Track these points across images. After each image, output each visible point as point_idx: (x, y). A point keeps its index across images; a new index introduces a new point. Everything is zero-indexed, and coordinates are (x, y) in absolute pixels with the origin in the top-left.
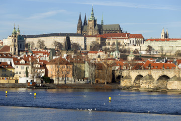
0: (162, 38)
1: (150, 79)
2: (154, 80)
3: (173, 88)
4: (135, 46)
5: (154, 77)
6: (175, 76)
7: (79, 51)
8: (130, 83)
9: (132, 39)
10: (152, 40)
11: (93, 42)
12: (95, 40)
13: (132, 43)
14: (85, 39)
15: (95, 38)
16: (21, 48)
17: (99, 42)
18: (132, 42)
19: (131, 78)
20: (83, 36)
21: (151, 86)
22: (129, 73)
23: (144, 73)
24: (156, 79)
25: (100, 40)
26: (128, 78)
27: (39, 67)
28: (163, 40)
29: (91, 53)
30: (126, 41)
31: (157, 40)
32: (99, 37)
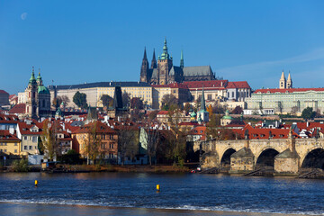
0: (281, 88)
1: (247, 155)
2: (254, 157)
3: (284, 170)
4: (236, 101)
5: (254, 152)
6: (288, 150)
7: (143, 111)
8: (216, 162)
9: (230, 91)
10: (264, 91)
11: (166, 97)
12: (170, 93)
13: (231, 98)
14: (153, 91)
15: (170, 89)
16: (44, 106)
17: (177, 95)
18: (231, 95)
19: (217, 155)
20: (149, 86)
21: (250, 167)
22: (214, 146)
23: (238, 146)
24: (257, 156)
25: (177, 92)
26: (213, 153)
27: (63, 137)
28: (282, 91)
29: (163, 114)
30: (220, 93)
31: (273, 91)
32: (175, 87)
